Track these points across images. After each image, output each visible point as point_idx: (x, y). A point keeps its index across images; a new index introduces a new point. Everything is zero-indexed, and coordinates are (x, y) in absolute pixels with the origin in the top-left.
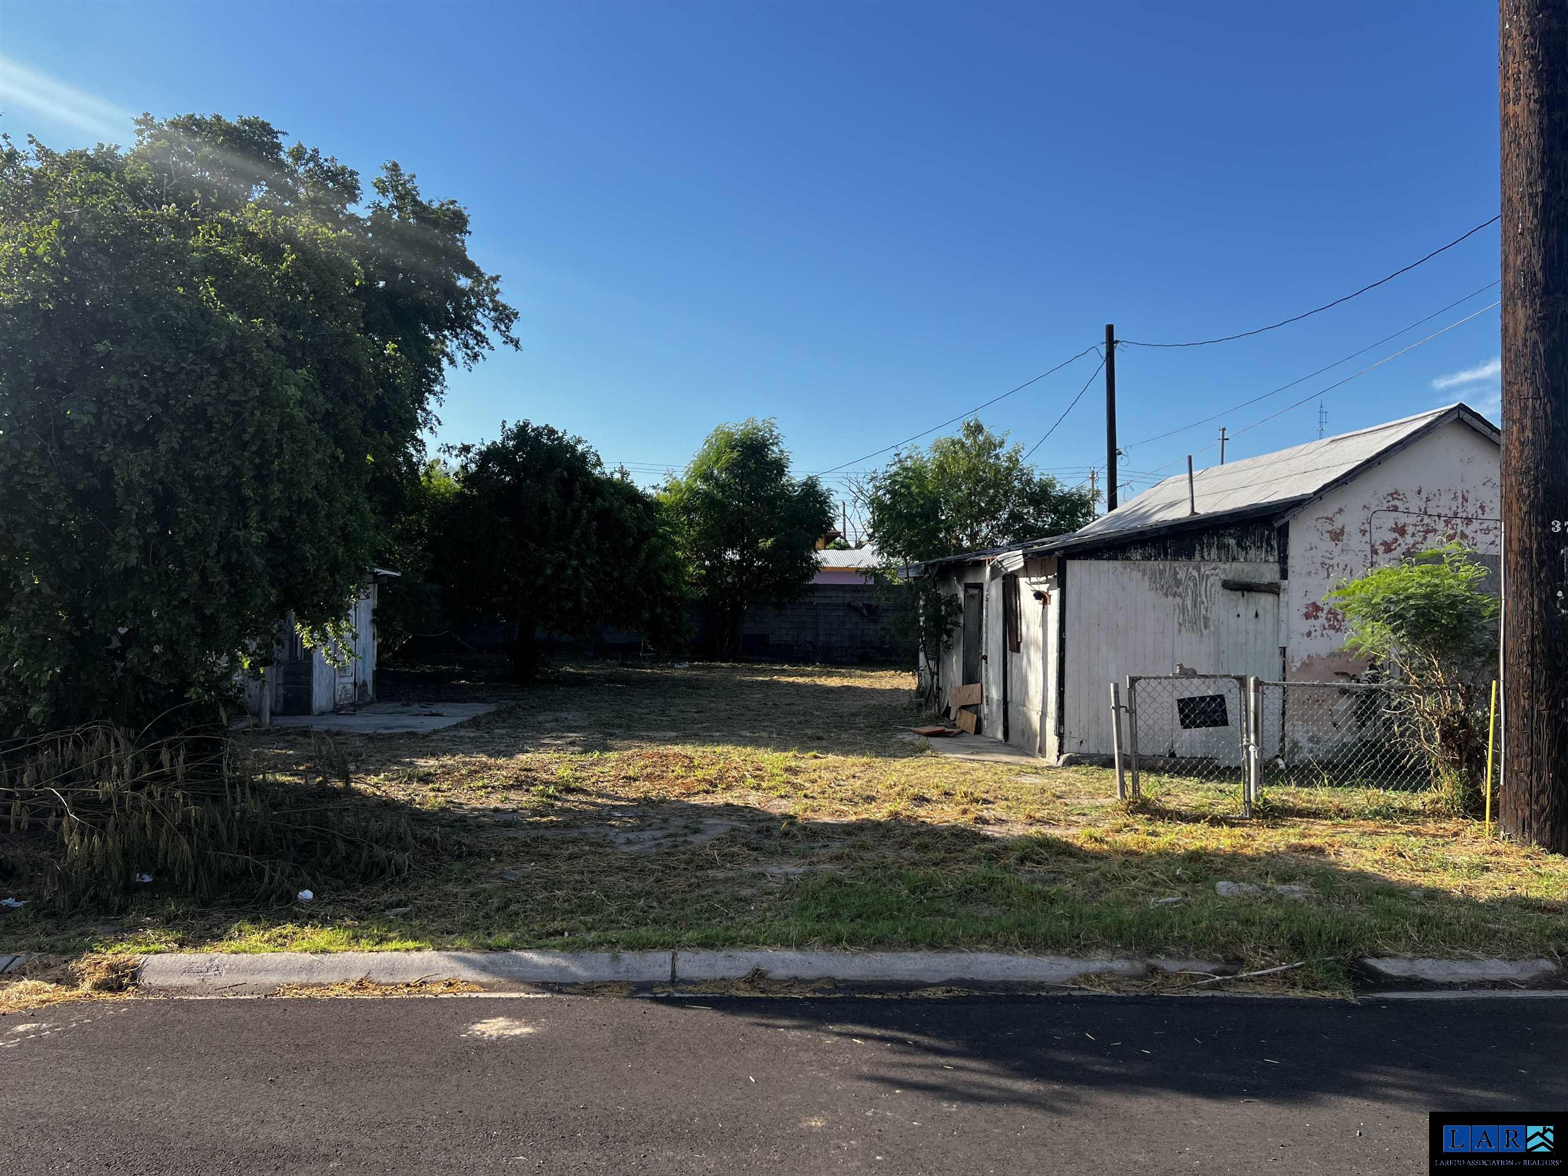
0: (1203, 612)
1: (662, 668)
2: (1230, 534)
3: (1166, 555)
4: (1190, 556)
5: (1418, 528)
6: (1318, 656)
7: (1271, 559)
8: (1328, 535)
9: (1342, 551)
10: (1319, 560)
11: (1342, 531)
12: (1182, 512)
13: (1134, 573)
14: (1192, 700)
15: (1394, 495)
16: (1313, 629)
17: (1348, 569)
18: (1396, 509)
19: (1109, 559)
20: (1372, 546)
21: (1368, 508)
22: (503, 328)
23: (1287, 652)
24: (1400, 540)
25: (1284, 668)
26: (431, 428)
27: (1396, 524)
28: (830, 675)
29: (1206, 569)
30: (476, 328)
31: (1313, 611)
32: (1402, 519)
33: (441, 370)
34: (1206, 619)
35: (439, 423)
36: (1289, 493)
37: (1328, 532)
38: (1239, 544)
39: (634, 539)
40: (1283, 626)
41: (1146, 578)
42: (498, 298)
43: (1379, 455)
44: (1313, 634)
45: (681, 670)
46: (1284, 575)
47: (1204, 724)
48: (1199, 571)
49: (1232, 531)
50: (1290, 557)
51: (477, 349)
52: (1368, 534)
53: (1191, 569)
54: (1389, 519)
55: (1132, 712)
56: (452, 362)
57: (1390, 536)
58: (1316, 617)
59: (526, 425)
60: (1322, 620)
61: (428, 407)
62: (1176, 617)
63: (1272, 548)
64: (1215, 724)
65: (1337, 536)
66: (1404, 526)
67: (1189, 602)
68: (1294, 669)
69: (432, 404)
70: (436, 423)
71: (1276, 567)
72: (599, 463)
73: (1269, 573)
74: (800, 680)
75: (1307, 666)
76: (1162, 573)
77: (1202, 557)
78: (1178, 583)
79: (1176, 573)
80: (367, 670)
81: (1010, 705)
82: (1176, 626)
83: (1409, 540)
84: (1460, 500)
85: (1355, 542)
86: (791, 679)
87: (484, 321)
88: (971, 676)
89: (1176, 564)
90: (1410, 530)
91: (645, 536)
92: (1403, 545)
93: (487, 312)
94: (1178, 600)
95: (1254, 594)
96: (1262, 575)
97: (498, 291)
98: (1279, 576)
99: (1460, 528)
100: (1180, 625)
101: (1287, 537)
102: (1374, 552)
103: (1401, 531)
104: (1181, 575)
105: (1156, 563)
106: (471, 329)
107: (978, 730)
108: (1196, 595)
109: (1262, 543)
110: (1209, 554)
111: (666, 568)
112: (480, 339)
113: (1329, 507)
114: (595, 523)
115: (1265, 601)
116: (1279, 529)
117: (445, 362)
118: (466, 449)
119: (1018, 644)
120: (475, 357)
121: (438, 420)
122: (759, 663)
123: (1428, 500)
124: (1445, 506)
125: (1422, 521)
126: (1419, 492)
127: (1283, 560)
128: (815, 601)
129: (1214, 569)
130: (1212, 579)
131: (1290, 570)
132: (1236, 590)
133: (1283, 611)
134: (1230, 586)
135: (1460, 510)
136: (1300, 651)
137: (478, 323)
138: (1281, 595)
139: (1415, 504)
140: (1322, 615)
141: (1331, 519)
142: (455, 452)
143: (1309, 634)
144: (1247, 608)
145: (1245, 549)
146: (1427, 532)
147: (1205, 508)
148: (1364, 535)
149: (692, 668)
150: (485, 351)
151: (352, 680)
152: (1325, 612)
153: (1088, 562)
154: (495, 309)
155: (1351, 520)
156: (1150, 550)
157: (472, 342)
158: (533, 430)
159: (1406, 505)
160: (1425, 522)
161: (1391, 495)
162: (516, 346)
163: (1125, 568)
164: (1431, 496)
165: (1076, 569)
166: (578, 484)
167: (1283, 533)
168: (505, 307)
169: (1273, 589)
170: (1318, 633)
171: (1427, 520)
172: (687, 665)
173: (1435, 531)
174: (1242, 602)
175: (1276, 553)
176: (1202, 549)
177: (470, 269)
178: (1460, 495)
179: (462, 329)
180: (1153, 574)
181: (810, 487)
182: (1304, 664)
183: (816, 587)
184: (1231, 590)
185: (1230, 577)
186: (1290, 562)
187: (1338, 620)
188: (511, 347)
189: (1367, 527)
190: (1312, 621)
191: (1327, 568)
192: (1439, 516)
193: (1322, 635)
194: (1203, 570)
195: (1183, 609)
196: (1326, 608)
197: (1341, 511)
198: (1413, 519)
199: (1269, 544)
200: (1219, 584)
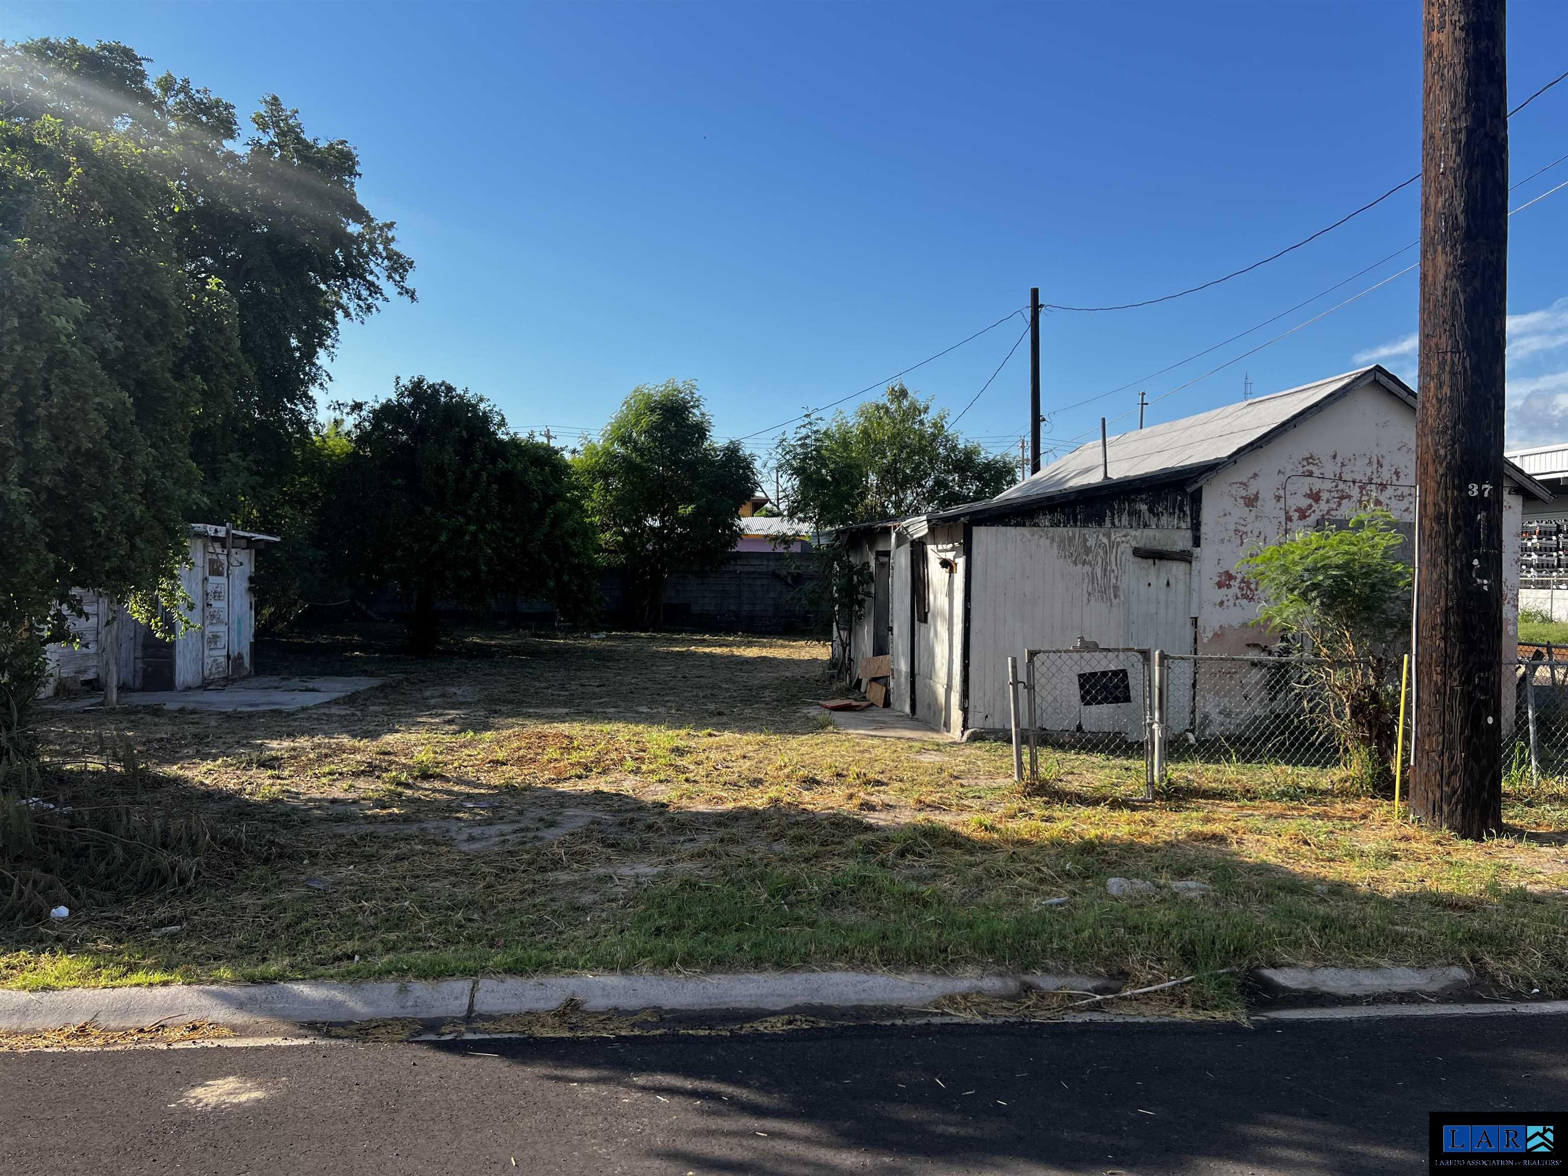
0: (1113, 581)
1: (575, 639)
2: (1141, 499)
3: (1075, 521)
4: (1100, 523)
5: (1333, 494)
6: (1230, 626)
7: (1183, 525)
8: (1242, 501)
9: (1257, 517)
10: (1232, 527)
11: (1256, 497)
12: (1096, 478)
13: (1043, 540)
14: (1093, 675)
15: (1310, 459)
16: (1225, 599)
17: (1262, 537)
18: (1311, 474)
19: (1016, 525)
20: (1287, 513)
21: (1283, 473)
22: (397, 278)
23: (1199, 623)
24: (1315, 507)
25: (1195, 640)
26: (321, 384)
27: (1311, 490)
28: (750, 645)
29: (1117, 536)
30: (370, 278)
31: (1226, 579)
32: (1317, 485)
33: (334, 323)
34: (1116, 588)
35: (330, 378)
36: (1204, 457)
37: (1242, 497)
38: (1150, 510)
39: (539, 503)
40: (1195, 595)
41: (1055, 545)
42: (393, 246)
43: (1295, 417)
44: (1226, 603)
45: (597, 641)
46: (1197, 542)
47: (1105, 700)
48: (1109, 538)
49: (1144, 496)
50: (1203, 524)
51: (370, 300)
52: (1282, 500)
53: (1101, 537)
54: (1304, 486)
55: (1030, 687)
56: (347, 315)
57: (1305, 502)
58: (1229, 586)
59: (421, 381)
60: (1235, 590)
61: (317, 362)
62: (1085, 586)
63: (1185, 514)
64: (1117, 700)
65: (1251, 502)
66: (1319, 492)
67: (1099, 571)
68: (1205, 640)
69: (322, 358)
70: (327, 379)
71: (1189, 534)
72: (502, 423)
73: (1181, 540)
74: (718, 650)
75: (1218, 636)
76: (1071, 539)
77: (1113, 524)
78: (1088, 550)
79: (1086, 540)
80: (243, 643)
81: (917, 678)
82: (1086, 596)
83: (1324, 506)
84: (1375, 466)
85: (1270, 507)
86: (707, 650)
87: (377, 270)
88: (881, 648)
89: (1086, 531)
90: (1325, 496)
91: (550, 500)
92: (1317, 512)
93: (379, 261)
94: (1087, 568)
95: (1165, 562)
96: (1174, 543)
97: (393, 239)
98: (1191, 543)
99: (1374, 494)
100: (1089, 594)
101: (1201, 502)
102: (1289, 519)
103: (1315, 497)
104: (1091, 542)
105: (1065, 529)
106: (365, 279)
107: (887, 704)
108: (1105, 564)
109: (1174, 509)
110: (1120, 521)
111: (573, 535)
112: (374, 289)
113: (1243, 473)
114: (495, 486)
115: (1178, 569)
116: (1192, 494)
117: (339, 315)
118: (357, 407)
119: (926, 614)
120: (369, 308)
121: (328, 375)
122: (680, 633)
123: (1343, 465)
124: (1360, 471)
125: (1336, 486)
126: (1334, 457)
127: (1196, 526)
128: (739, 569)
129: (1125, 536)
130: (1122, 547)
131: (1203, 537)
132: (1147, 558)
133: (1195, 579)
134: (1142, 553)
135: (1374, 476)
136: (1211, 620)
137: (372, 273)
138: (1194, 563)
139: (1330, 469)
140: (1235, 584)
141: (1245, 484)
142: (348, 410)
143: (1221, 603)
144: (1158, 577)
145: (1157, 515)
146: (1342, 498)
147: (1116, 473)
148: (1278, 501)
149: (608, 638)
150: (379, 303)
151: (225, 652)
152: (1238, 580)
153: (994, 529)
154: (389, 258)
155: (1266, 486)
156: (1058, 516)
157: (365, 293)
158: (429, 387)
159: (1322, 471)
160: (1340, 488)
161: (1307, 459)
162: (412, 297)
163: (1033, 535)
164: (1346, 462)
165: (982, 535)
166: (478, 444)
167: (1196, 499)
168: (400, 256)
169: (1185, 557)
170: (1232, 601)
171: (1341, 486)
172: (603, 635)
173: (1349, 497)
174: (1153, 571)
175: (1189, 519)
176: (1113, 514)
177: (360, 214)
178: (1374, 460)
179: (355, 279)
180: (1062, 541)
181: (732, 451)
182: (1216, 634)
183: (740, 555)
184: (1142, 558)
185: (1141, 545)
186: (1204, 529)
187: (1251, 590)
188: (406, 298)
189: (1281, 493)
190: (1224, 590)
191: (1241, 535)
192: (1354, 482)
193: (1235, 604)
194: (1113, 537)
195: (1093, 578)
196: (1239, 576)
197: (1255, 475)
198: (1328, 485)
199: (1181, 510)
200: (1129, 551)
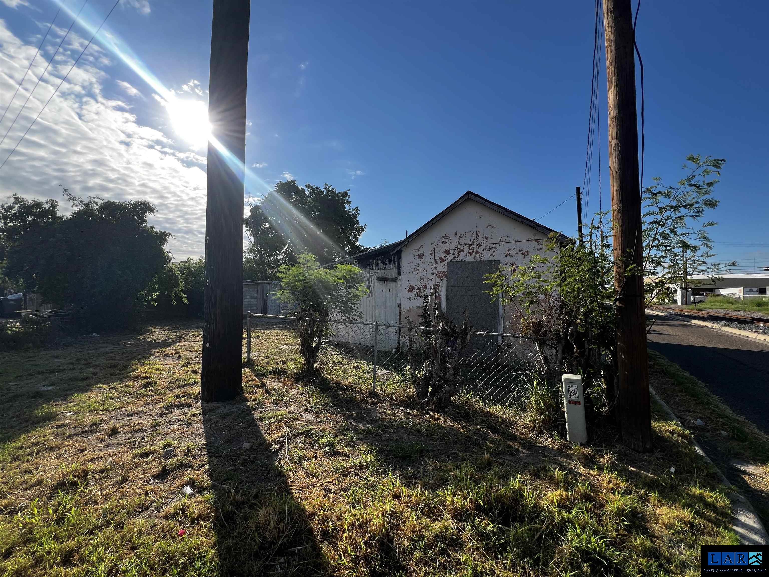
0: (371, 290)
2: (380, 258)
4: (366, 268)
5: (455, 250)
6: (413, 307)
7: (394, 268)
8: (417, 257)
9: (423, 263)
10: (413, 267)
11: (423, 255)
15: (445, 237)
16: (411, 296)
17: (425, 271)
18: (445, 243)
20: (435, 260)
21: (433, 244)
23: (401, 305)
24: (448, 257)
25: (400, 312)
27: (446, 249)
29: (372, 273)
31: (411, 289)
32: (448, 247)
34: (372, 292)
37: (417, 255)
38: (383, 263)
40: (400, 295)
43: (432, 220)
46: (399, 274)
48: (369, 274)
50: (402, 267)
53: (367, 274)
54: (442, 248)
57: (443, 255)
58: (412, 291)
63: (395, 263)
65: (420, 257)
66: (449, 250)
68: (404, 313)
71: (396, 271)
73: (394, 273)
75: (409, 311)
77: (370, 269)
83: (452, 256)
84: (475, 236)
85: (428, 259)
90: (452, 252)
92: (449, 259)
95: (388, 282)
96: (391, 275)
98: (397, 275)
99: (475, 249)
101: (400, 258)
102: (436, 263)
103: (448, 252)
104: (364, 276)
108: (369, 284)
109: (391, 262)
110: (373, 267)
113: (416, 245)
115: (393, 284)
123: (460, 237)
124: (468, 239)
125: (457, 247)
126: (456, 234)
127: (399, 268)
129: (374, 273)
130: (374, 277)
131: (402, 272)
132: (382, 281)
133: (399, 289)
134: (380, 279)
135: (475, 241)
136: (406, 305)
138: (398, 282)
139: (454, 240)
140: (415, 290)
141: (418, 250)
143: (410, 298)
144: (386, 288)
145: (385, 264)
146: (460, 252)
148: (432, 255)
155: (426, 249)
159: (450, 241)
160: (459, 247)
161: (443, 237)
164: (462, 236)
169: (395, 280)
170: (413, 298)
173: (463, 251)
174: (384, 286)
175: (396, 265)
176: (370, 265)
178: (475, 234)
182: (407, 310)
184: (380, 281)
185: (379, 276)
186: (402, 269)
187: (420, 292)
189: (433, 252)
190: (411, 293)
191: (417, 270)
192: (465, 244)
193: (415, 299)
196: (416, 287)
197: (422, 246)
198: (453, 247)
199: (394, 262)
200: (376, 278)
